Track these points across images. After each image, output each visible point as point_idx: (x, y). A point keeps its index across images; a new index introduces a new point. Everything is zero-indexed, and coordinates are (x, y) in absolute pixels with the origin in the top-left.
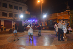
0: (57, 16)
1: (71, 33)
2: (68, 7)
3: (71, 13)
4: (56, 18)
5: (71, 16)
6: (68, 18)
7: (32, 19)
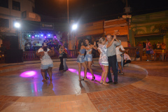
0: (104, 28)
1: (129, 65)
2: (127, 9)
3: (132, 23)
4: (101, 32)
5: (132, 28)
6: (126, 33)
7: (45, 32)
